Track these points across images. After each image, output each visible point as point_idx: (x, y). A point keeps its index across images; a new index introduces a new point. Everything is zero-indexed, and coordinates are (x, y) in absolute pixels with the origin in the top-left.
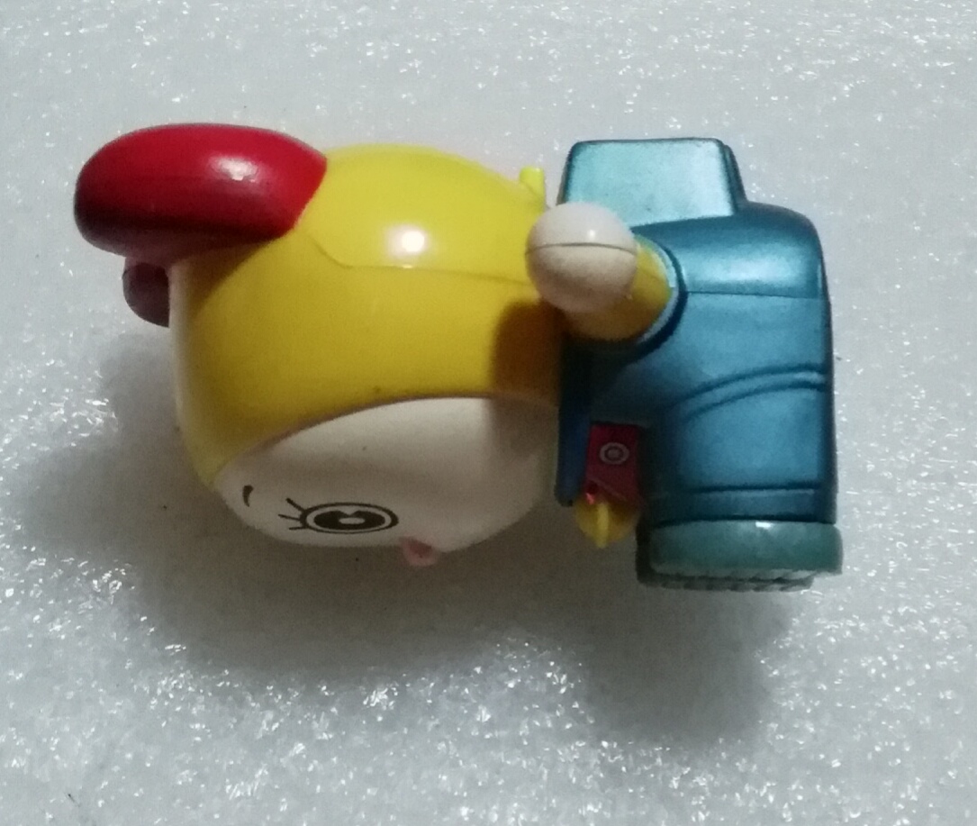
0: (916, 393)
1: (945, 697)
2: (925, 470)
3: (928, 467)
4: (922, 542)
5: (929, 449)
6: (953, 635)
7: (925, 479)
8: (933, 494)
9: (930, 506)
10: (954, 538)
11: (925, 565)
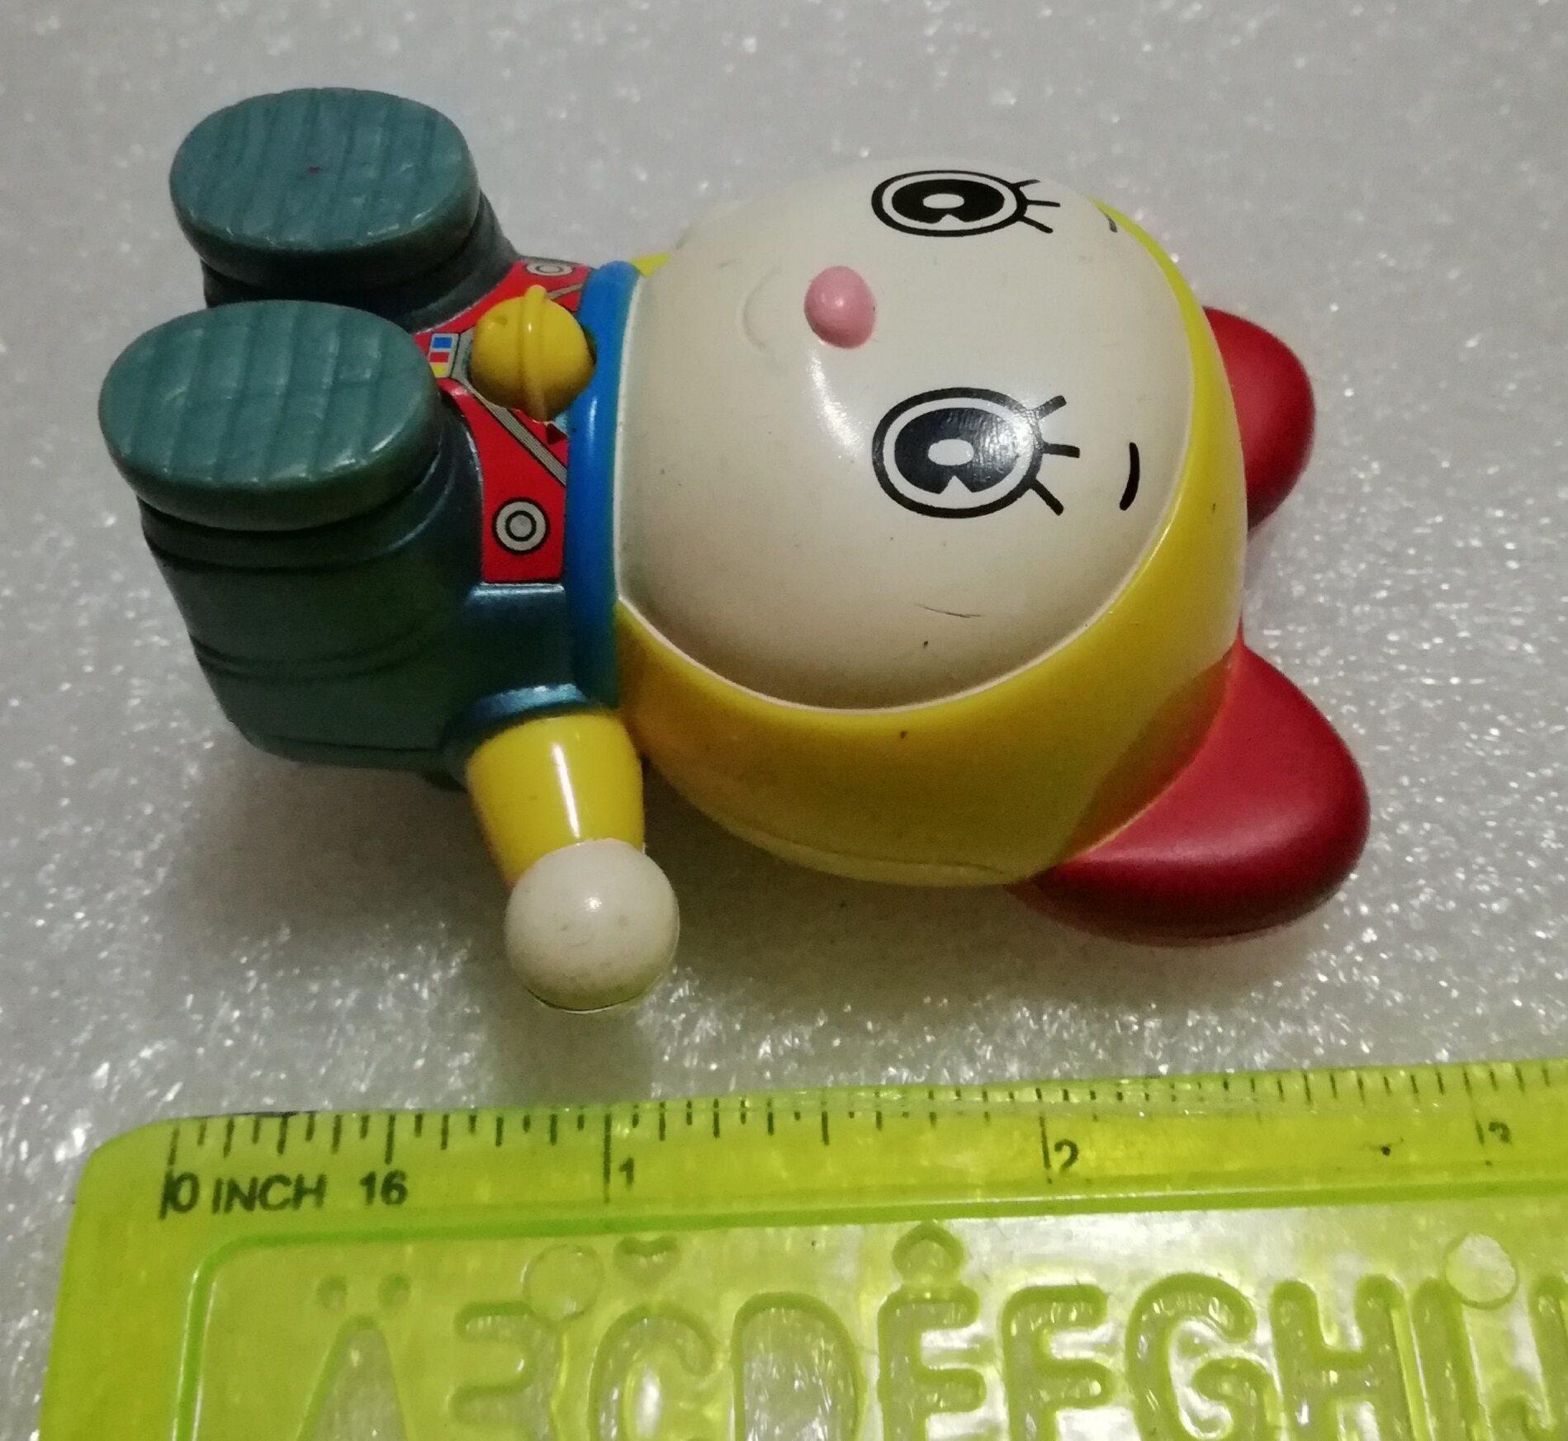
0: (1365, 467)
1: (1425, 958)
2: (1383, 587)
3: (1388, 582)
4: (1382, 703)
5: (1385, 554)
6: (1434, 852)
7: (1385, 603)
8: (1392, 625)
9: (1392, 644)
10: (1431, 693)
11: (1387, 740)
